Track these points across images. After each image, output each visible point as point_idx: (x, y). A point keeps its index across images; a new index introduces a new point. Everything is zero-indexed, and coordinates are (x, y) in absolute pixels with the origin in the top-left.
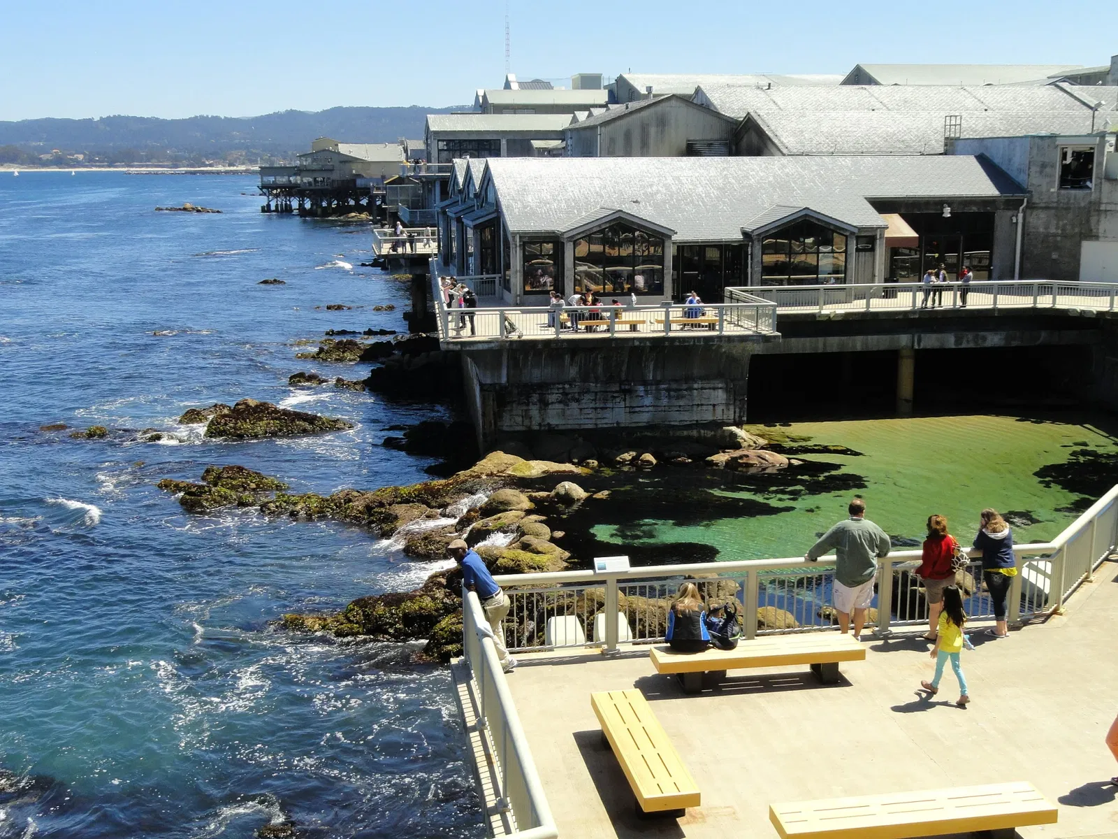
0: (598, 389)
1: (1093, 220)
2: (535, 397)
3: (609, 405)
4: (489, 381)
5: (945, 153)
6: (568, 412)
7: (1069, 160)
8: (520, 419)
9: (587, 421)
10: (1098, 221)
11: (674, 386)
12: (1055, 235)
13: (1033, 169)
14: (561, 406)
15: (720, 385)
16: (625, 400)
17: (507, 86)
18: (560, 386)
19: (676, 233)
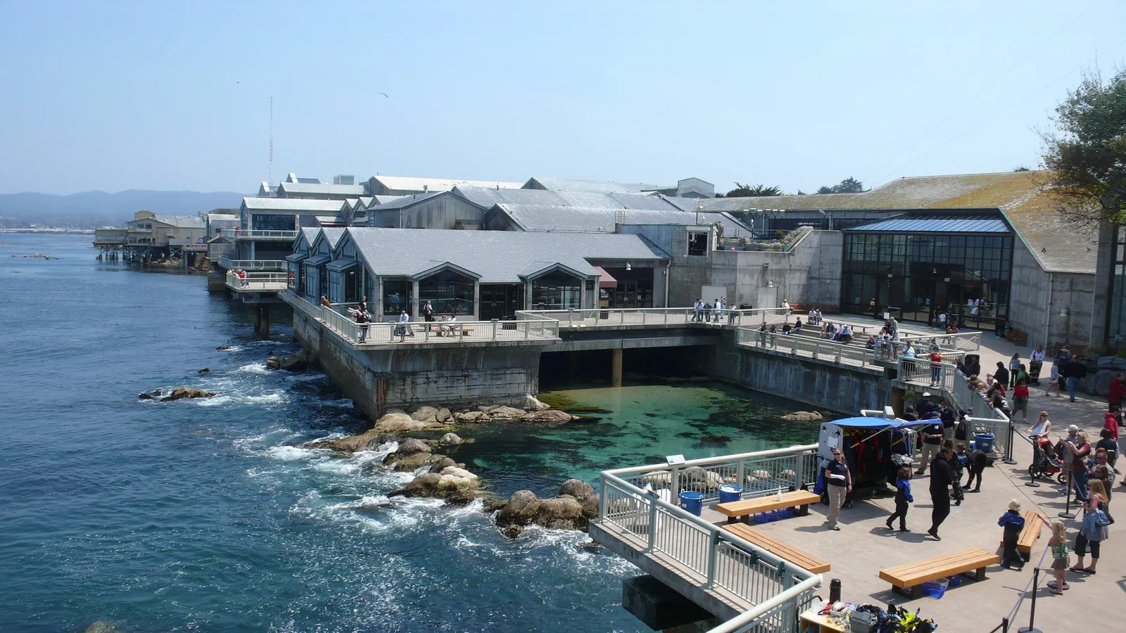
0: (449, 375)
1: (708, 273)
2: (409, 381)
3: (455, 385)
4: (379, 371)
5: (616, 233)
6: (430, 390)
7: (693, 239)
8: (399, 395)
9: (441, 396)
10: (711, 274)
11: (495, 372)
12: (687, 282)
13: (674, 244)
14: (425, 386)
15: (522, 371)
16: (465, 382)
17: (289, 180)
18: (425, 373)
19: (482, 277)
